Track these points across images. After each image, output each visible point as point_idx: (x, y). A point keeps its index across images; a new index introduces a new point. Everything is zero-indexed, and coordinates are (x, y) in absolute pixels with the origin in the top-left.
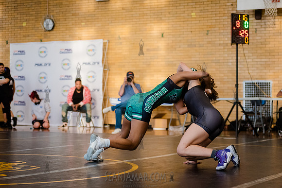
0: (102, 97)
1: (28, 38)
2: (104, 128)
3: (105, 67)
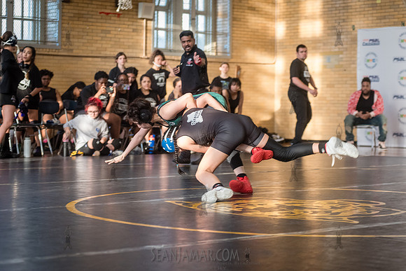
1: (383, 21)
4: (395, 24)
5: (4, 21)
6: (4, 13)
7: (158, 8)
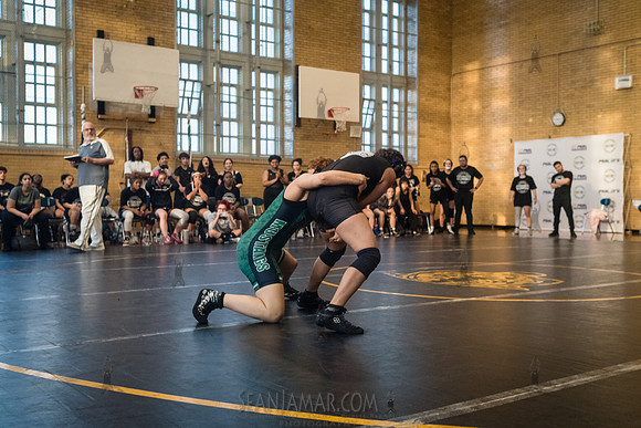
0: (623, 199)
1: (534, 135)
2: (625, 235)
3: (626, 164)
4: (544, 138)
5: (254, 142)
6: (254, 135)
7: (364, 130)
